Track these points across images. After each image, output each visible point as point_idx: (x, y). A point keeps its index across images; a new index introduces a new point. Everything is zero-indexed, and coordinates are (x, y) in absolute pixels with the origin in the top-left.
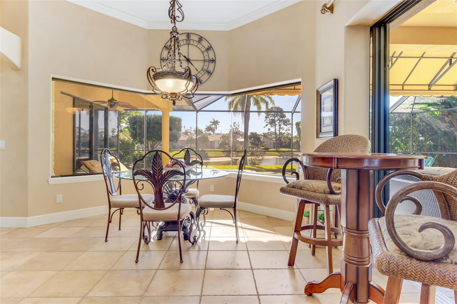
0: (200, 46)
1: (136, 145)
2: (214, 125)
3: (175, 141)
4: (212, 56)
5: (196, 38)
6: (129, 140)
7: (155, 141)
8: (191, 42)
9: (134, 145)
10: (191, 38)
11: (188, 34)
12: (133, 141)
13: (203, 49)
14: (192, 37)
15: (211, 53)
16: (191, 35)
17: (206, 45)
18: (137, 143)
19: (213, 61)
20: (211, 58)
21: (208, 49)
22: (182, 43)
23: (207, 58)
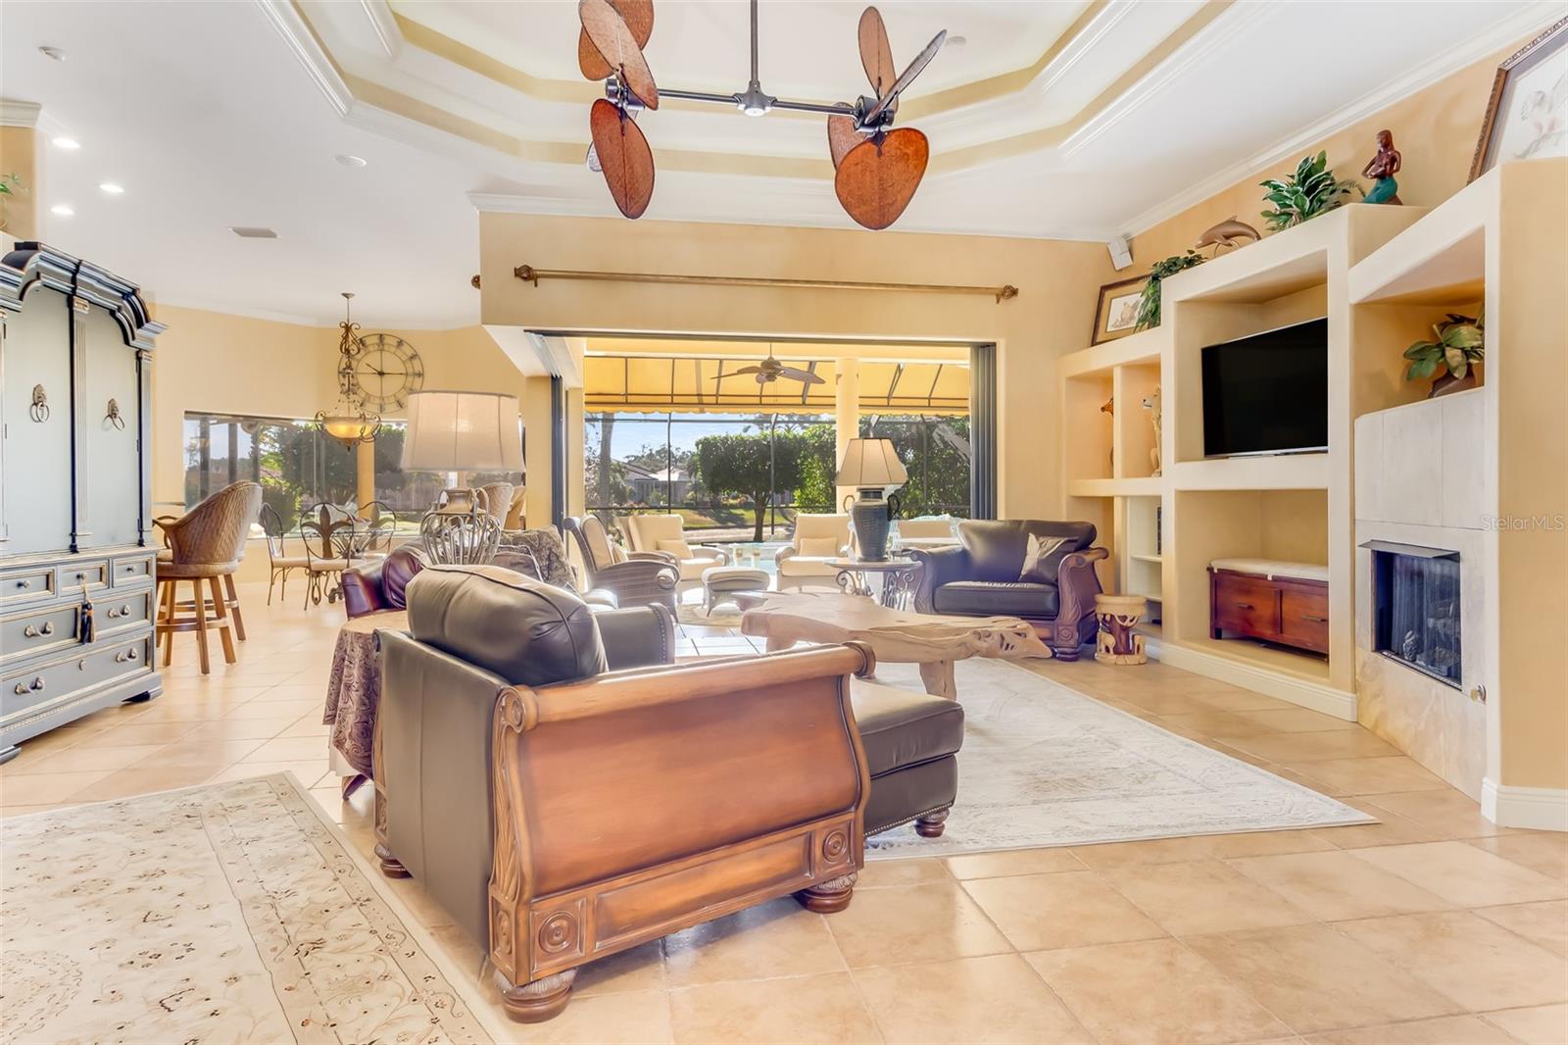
0: (399, 353)
1: (299, 499)
3: (398, 488)
4: (418, 369)
5: (394, 342)
6: (277, 485)
7: (346, 487)
8: (386, 348)
9: (293, 499)
10: (385, 341)
11: (381, 335)
12: (290, 487)
13: (404, 358)
14: (387, 340)
15: (416, 362)
16: (387, 337)
17: (410, 353)
18: (301, 495)
19: (420, 375)
20: (417, 371)
21: (411, 358)
22: (371, 348)
23: (410, 371)
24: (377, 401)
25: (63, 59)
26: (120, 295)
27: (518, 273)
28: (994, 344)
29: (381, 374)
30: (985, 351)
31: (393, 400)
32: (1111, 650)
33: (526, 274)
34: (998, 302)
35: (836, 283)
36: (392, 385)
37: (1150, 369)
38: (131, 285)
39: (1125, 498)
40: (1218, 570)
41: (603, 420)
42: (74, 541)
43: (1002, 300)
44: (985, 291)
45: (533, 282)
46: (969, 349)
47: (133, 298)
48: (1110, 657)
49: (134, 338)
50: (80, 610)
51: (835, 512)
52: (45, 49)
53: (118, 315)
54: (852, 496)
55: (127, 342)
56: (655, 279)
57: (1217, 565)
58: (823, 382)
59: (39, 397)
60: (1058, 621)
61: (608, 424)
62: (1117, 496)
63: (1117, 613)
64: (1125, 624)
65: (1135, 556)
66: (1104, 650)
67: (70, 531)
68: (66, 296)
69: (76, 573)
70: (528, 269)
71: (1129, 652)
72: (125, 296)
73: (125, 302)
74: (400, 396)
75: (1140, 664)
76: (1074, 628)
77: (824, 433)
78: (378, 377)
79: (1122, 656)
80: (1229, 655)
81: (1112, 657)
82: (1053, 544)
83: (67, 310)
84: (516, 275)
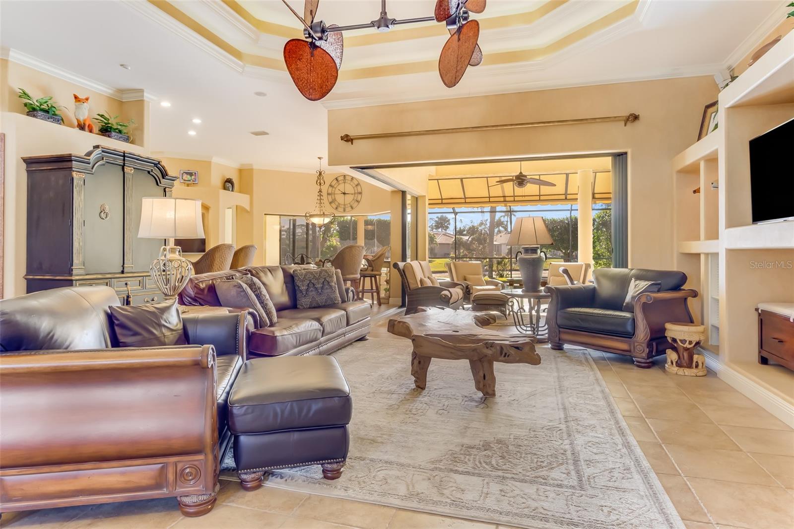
0: (352, 183)
2: (506, 217)
4: (359, 190)
5: (350, 178)
8: (347, 181)
10: (346, 178)
11: (345, 176)
13: (354, 186)
15: (359, 187)
16: (347, 176)
17: (356, 183)
19: (360, 193)
21: (357, 185)
22: (340, 182)
23: (356, 191)
24: (343, 206)
25: (130, 68)
26: (153, 165)
27: (342, 138)
28: (626, 153)
29: (344, 194)
30: (620, 158)
31: (349, 205)
32: (674, 363)
33: (347, 139)
34: (625, 125)
35: (512, 125)
36: (349, 199)
37: (712, 160)
38: (157, 160)
39: (707, 254)
40: (762, 310)
41: (491, 212)
42: (123, 268)
43: (629, 124)
44: (615, 119)
45: (350, 143)
46: (610, 158)
47: (159, 165)
48: (673, 368)
49: (160, 183)
50: (125, 298)
51: (577, 262)
52: (122, 65)
53: (151, 173)
54: (520, 252)
55: (158, 184)
56: (409, 134)
57: (763, 307)
58: (555, 185)
59: (103, 209)
60: (634, 339)
61: (493, 214)
62: (702, 253)
63: (678, 337)
64: (685, 346)
65: (713, 297)
66: (670, 363)
67: (122, 265)
68: (121, 167)
69: (125, 282)
70: (347, 136)
71: (690, 366)
72: (156, 165)
73: (155, 168)
74: (352, 204)
75: (696, 376)
76: (645, 345)
77: (606, 215)
78: (343, 195)
79: (682, 369)
80: (754, 378)
81: (675, 369)
82: (643, 284)
83: (122, 172)
84: (342, 140)
